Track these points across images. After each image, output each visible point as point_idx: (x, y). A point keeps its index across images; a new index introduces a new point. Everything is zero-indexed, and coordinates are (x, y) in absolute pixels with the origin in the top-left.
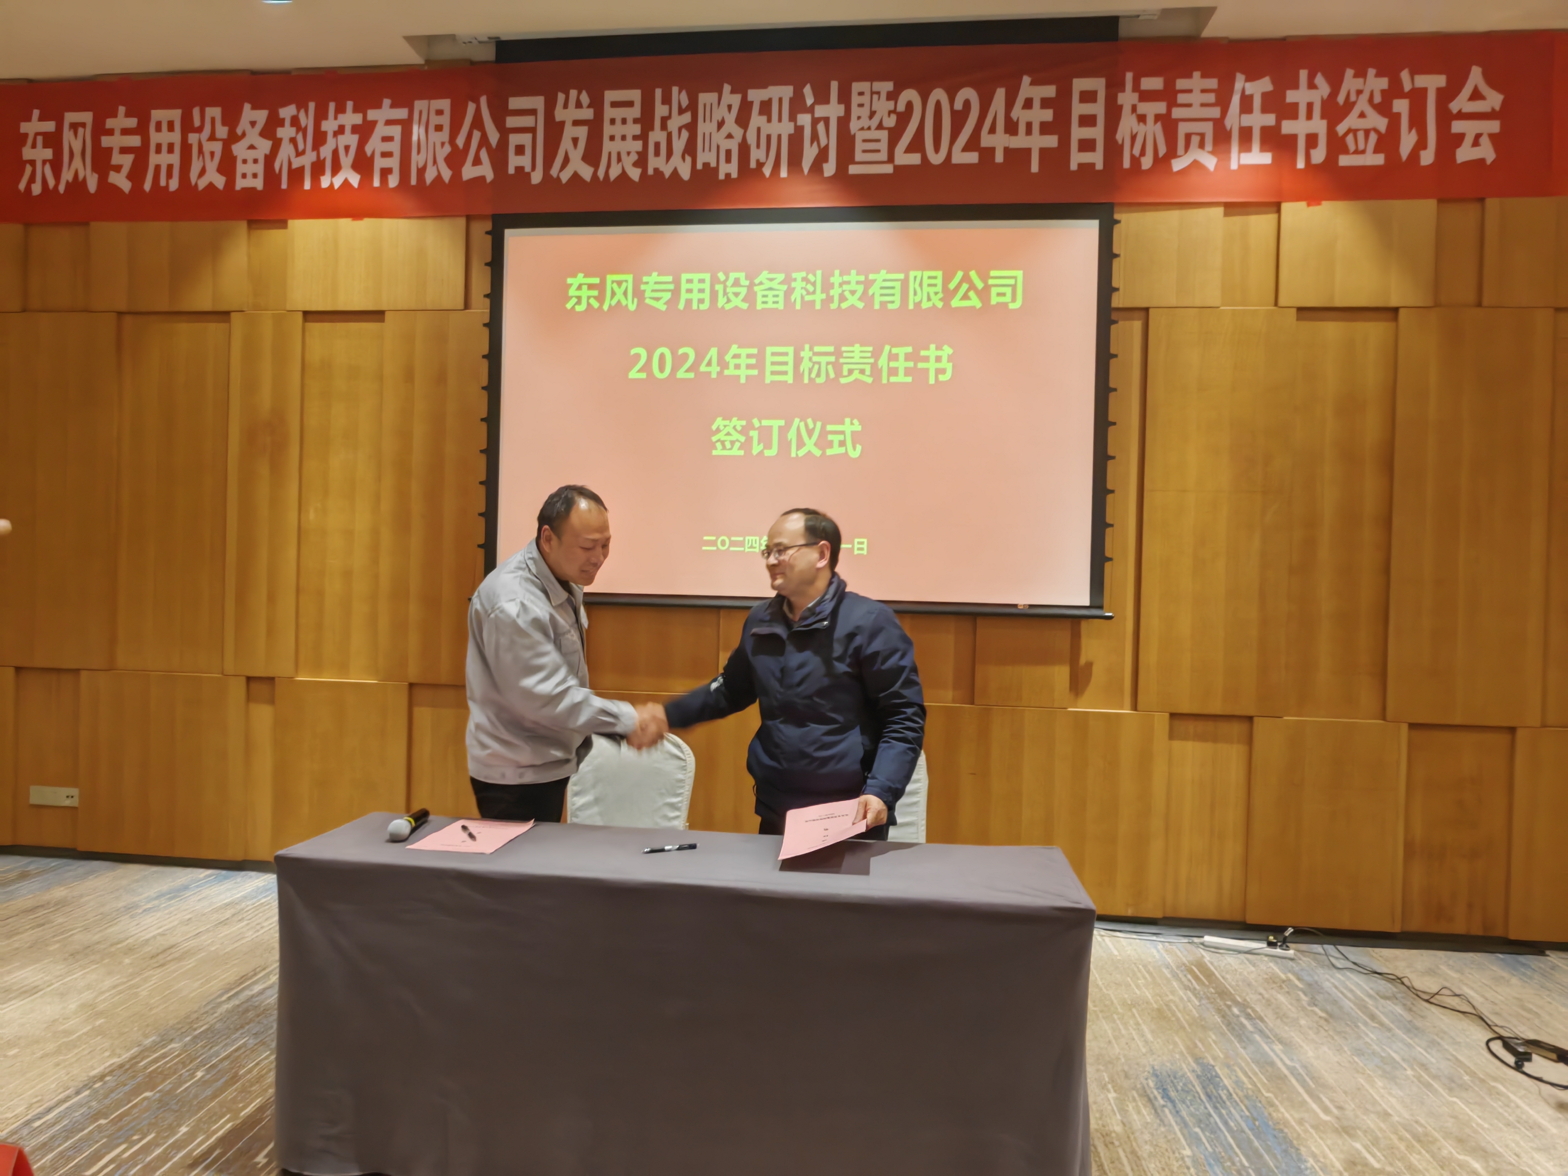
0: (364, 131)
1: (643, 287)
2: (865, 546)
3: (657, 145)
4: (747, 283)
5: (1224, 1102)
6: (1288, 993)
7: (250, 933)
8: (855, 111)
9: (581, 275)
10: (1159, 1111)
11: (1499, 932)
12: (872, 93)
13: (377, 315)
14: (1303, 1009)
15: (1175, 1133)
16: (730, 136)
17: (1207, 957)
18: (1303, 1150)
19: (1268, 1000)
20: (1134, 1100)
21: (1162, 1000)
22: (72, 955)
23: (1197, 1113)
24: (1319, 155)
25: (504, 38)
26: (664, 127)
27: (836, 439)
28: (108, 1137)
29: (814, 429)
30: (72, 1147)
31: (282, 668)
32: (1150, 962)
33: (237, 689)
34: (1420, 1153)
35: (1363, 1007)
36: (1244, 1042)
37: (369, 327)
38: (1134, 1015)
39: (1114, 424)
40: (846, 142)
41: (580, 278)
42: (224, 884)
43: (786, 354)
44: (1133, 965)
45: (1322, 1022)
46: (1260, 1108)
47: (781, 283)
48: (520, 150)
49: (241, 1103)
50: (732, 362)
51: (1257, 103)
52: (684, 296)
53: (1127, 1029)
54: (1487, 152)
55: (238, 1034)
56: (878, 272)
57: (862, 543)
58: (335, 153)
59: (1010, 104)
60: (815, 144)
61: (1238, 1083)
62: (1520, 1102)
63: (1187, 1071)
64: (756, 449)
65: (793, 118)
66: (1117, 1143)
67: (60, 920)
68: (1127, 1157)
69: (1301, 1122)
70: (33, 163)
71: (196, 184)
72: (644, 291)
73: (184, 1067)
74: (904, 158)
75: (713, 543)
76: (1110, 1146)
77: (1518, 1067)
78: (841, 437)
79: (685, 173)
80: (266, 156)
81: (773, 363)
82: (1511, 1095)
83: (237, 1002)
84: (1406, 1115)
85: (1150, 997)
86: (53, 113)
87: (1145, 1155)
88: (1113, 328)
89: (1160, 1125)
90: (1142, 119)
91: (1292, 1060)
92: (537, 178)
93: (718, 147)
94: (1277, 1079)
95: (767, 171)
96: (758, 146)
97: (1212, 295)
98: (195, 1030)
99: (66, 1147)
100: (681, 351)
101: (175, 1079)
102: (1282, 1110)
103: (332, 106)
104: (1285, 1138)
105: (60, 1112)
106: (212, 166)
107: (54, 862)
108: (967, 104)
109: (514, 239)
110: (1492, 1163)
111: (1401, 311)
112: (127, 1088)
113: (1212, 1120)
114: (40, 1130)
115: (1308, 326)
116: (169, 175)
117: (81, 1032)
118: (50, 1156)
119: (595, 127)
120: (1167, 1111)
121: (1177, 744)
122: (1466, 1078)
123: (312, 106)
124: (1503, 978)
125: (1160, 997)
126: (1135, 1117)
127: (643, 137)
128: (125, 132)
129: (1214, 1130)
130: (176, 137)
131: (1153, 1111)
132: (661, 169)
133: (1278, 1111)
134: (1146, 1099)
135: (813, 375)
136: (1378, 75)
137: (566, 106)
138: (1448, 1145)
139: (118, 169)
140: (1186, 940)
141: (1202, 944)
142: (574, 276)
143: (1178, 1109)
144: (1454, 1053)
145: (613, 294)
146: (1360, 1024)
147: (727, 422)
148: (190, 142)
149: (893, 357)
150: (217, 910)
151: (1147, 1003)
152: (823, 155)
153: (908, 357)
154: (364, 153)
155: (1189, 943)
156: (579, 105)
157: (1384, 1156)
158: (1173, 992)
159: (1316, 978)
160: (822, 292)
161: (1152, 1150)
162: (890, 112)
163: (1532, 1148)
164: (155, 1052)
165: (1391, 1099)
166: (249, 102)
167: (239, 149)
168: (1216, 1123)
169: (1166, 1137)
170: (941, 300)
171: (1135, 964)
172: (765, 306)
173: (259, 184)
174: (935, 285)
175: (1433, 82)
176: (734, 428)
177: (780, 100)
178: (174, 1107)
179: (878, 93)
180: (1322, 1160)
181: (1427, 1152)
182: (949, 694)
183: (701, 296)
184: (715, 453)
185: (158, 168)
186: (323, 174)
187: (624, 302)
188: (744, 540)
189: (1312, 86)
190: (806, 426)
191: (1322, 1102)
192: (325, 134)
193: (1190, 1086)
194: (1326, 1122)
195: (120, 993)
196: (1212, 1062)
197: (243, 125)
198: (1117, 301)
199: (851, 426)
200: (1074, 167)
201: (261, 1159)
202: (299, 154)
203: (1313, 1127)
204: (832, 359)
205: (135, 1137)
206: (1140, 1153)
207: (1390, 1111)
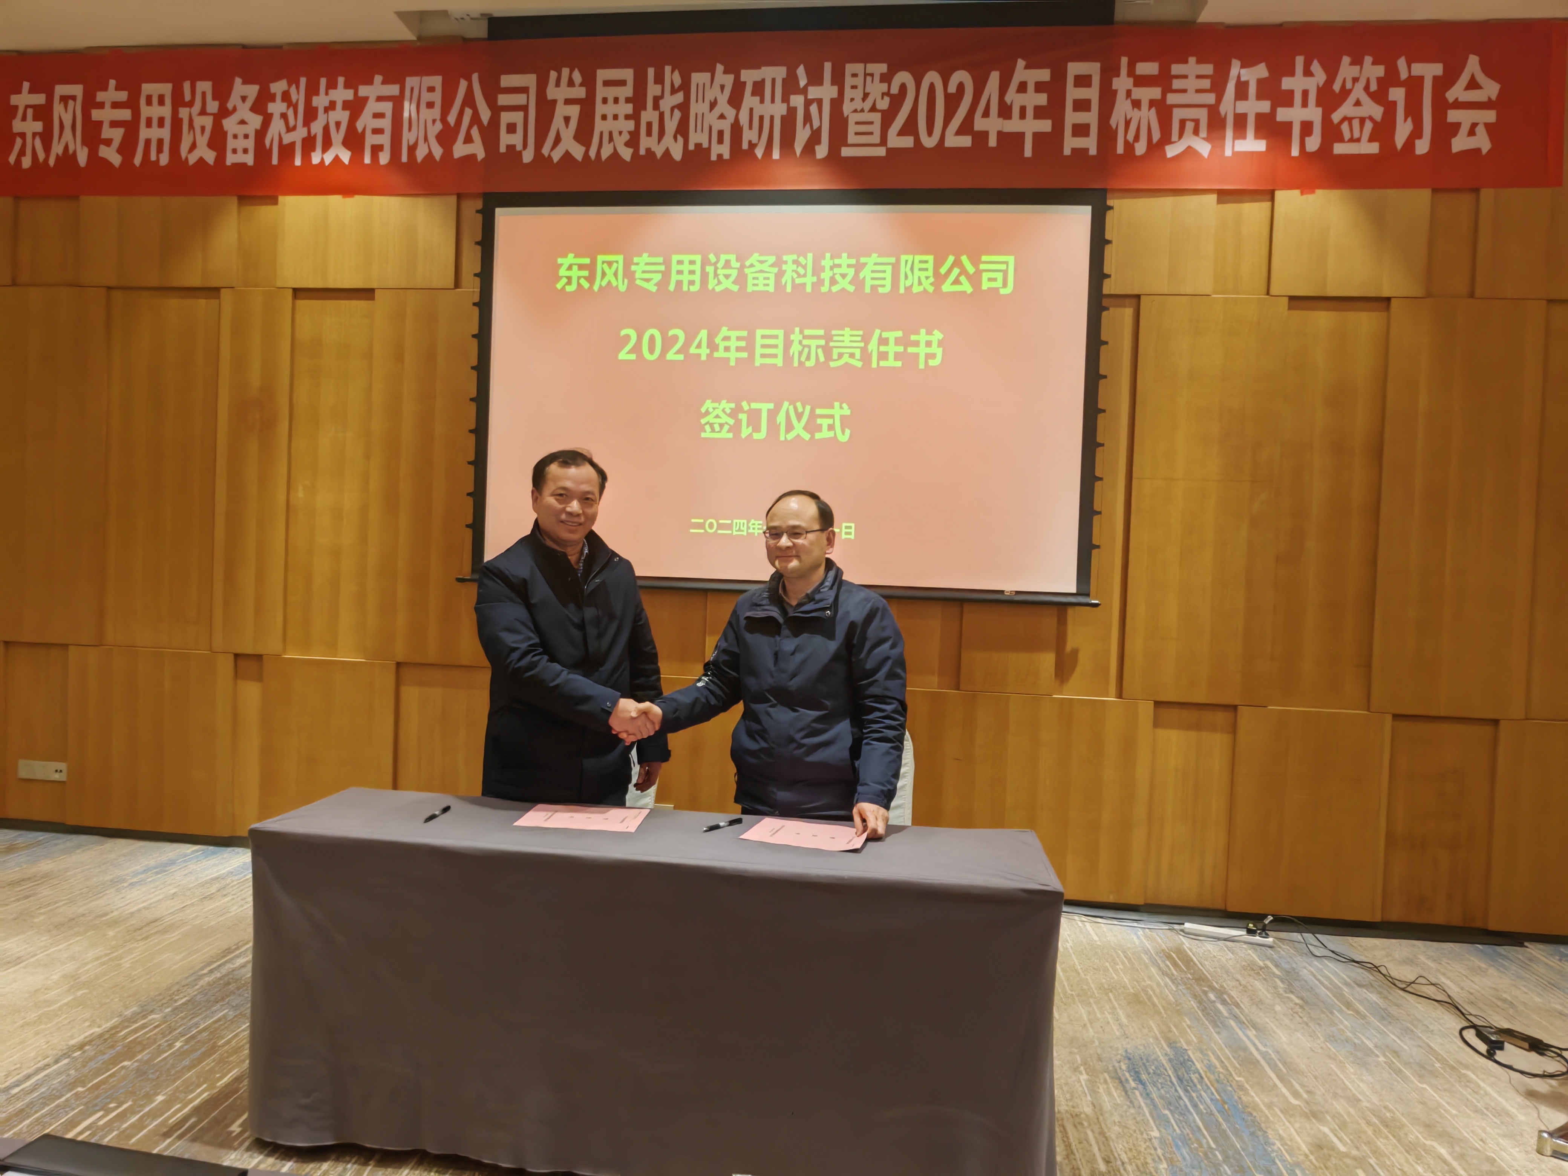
0: (355, 107)
1: (633, 268)
2: (853, 531)
3: (649, 125)
4: (738, 265)
5: (1195, 1086)
6: (1265, 979)
7: (235, 908)
8: (848, 93)
9: (571, 256)
10: (1130, 1093)
11: (1478, 924)
12: (866, 75)
13: (367, 293)
14: (1279, 995)
15: (1144, 1115)
16: (722, 117)
17: (1187, 944)
18: (1270, 1132)
19: (1245, 987)
20: (1105, 1081)
21: (1139, 986)
22: (56, 927)
23: (1168, 1096)
24: (1313, 143)
25: (496, 15)
26: (656, 107)
27: (825, 423)
28: (85, 1104)
29: (802, 413)
30: (50, 1113)
31: (271, 645)
32: (1129, 948)
33: (225, 666)
34: (1387, 1138)
35: (1340, 996)
36: (1219, 1027)
37: (359, 305)
38: (1110, 1000)
39: (1104, 411)
40: (839, 124)
41: (570, 259)
42: (209, 860)
43: (776, 337)
44: (1112, 951)
45: (1297, 1009)
46: (1231, 1091)
47: (772, 265)
48: (511, 128)
49: (218, 1074)
50: (722, 345)
51: (1252, 90)
52: (674, 277)
53: (1102, 1013)
54: (1482, 142)
55: (218, 1006)
56: (869, 256)
57: (850, 527)
58: (326, 129)
59: (1003, 88)
60: (808, 126)
61: (1210, 1067)
62: (1489, 1089)
63: (1160, 1054)
64: (745, 431)
65: (785, 99)
66: (1086, 1124)
67: (46, 893)
68: (1095, 1137)
69: (1270, 1106)
70: (23, 135)
71: (187, 159)
72: (635, 272)
73: (164, 1037)
74: (896, 141)
75: (701, 526)
76: (1079, 1127)
77: (1490, 1056)
78: (830, 421)
79: (677, 154)
80: (256, 131)
81: (763, 346)
82: (1482, 1084)
83: (219, 975)
84: (1375, 1099)
85: (1127, 982)
86: (41, 86)
87: (1113, 1136)
88: (1105, 314)
89: (1129, 1107)
90: (1137, 104)
91: (1265, 1046)
92: (528, 156)
93: (710, 128)
94: (1249, 1063)
95: (759, 152)
96: (751, 127)
97: (1205, 284)
98: (176, 1001)
99: (42, 1114)
100: (671, 333)
101: (154, 1049)
102: (1253, 1094)
103: (323, 82)
104: (1253, 1121)
105: (37, 1080)
106: (202, 141)
107: (41, 836)
108: (961, 87)
109: (504, 217)
110: (1457, 1149)
111: (1393, 301)
112: (106, 1057)
113: (1181, 1102)
114: (17, 1097)
115: (1300, 315)
116: (160, 150)
117: (62, 1002)
118: (27, 1122)
119: (587, 106)
120: (1137, 1093)
121: (1162, 733)
122: (1438, 1065)
123: (303, 81)
124: (1480, 968)
125: (1138, 982)
126: (1106, 1099)
127: (635, 117)
128: (116, 105)
129: (1183, 1113)
130: (166, 111)
131: (1123, 1093)
132: (653, 150)
133: (1247, 1093)
134: (1117, 1081)
135: (803, 359)
136: (1374, 63)
137: (558, 84)
138: (1415, 1131)
139: (108, 142)
140: (1166, 927)
141: (1182, 931)
142: (565, 256)
143: (1148, 1091)
144: (1427, 1041)
145: (604, 274)
146: (1335, 1011)
147: (716, 405)
148: (180, 116)
149: (883, 341)
150: (202, 885)
151: (1124, 987)
152: (815, 138)
153: (898, 342)
154: (355, 129)
155: (1169, 929)
156: (571, 83)
157: (1351, 1140)
158: (1150, 978)
159: (1294, 966)
160: (813, 275)
161: (1121, 1131)
162: (883, 94)
163: (1498, 1134)
164: (135, 1022)
165: (1361, 1085)
166: (240, 77)
167: (229, 124)
168: (1186, 1106)
169: (1135, 1118)
170: (932, 284)
171: (1114, 949)
172: (756, 288)
173: (249, 159)
174: (926, 270)
175: (1430, 71)
176: (723, 410)
177: (774, 80)
178: (151, 1076)
179: (872, 75)
180: (1289, 1143)
181: (1394, 1136)
182: (935, 680)
183: (692, 277)
184: (703, 435)
185: (148, 142)
186: (314, 150)
187: (614, 283)
188: (732, 522)
189: (1308, 73)
190: (796, 409)
191: (1292, 1086)
192: (316, 109)
193: (1162, 1070)
194: (1295, 1107)
195: (104, 964)
196: (1185, 1046)
197: (234, 100)
198: (1109, 287)
199: (840, 410)
200: (1067, 152)
201: (235, 1128)
202: (289, 129)
203: (1282, 1111)
204: (822, 342)
205: (112, 1105)
206: (1108, 1134)
207: (1361, 1097)
